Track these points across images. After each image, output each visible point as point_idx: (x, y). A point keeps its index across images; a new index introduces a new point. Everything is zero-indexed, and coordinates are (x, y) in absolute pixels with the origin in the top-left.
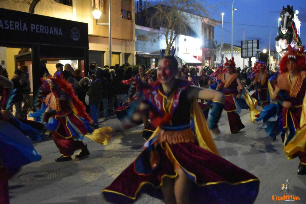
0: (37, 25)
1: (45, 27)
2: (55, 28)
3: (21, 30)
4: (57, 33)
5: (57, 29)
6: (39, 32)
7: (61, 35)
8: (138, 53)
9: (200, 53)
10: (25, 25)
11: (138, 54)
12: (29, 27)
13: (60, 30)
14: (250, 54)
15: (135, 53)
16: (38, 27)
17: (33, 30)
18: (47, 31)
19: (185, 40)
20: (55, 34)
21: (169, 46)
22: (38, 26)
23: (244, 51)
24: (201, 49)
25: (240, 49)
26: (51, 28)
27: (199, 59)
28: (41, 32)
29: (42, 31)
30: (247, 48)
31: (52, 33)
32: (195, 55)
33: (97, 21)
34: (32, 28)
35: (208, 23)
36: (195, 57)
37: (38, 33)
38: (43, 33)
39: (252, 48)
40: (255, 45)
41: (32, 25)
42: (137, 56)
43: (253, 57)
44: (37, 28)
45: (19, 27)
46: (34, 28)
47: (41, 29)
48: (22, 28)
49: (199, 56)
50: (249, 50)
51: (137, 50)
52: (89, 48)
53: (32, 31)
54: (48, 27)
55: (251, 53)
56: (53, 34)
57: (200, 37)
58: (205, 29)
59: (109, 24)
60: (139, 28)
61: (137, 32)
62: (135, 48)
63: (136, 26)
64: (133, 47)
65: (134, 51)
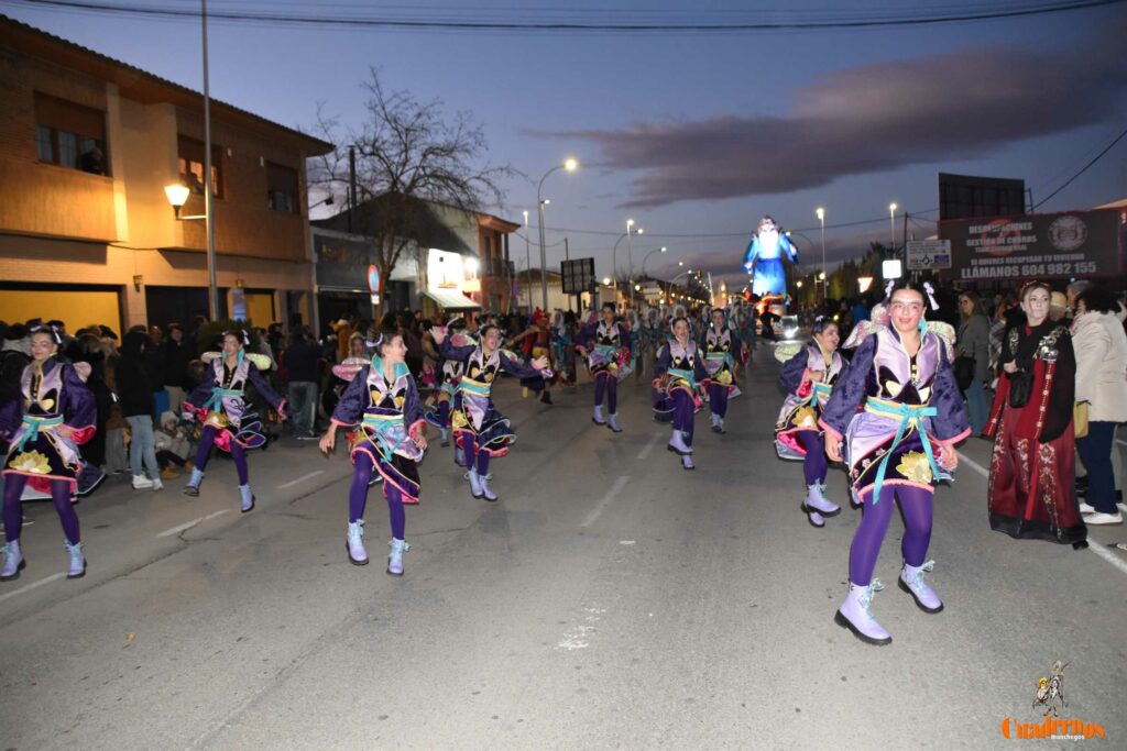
8: (321, 290)
9: (475, 286)
11: (324, 292)
14: (579, 285)
15: (316, 289)
19: (441, 259)
21: (386, 270)
23: (566, 280)
24: (478, 277)
25: (560, 277)
27: (476, 299)
30: (573, 275)
32: (466, 291)
33: (177, 208)
35: (493, 227)
36: (468, 295)
39: (583, 274)
40: (587, 268)
42: (322, 296)
43: (584, 290)
49: (476, 294)
50: (576, 279)
51: (320, 282)
55: (581, 284)
57: (474, 254)
58: (487, 240)
59: (207, 216)
60: (324, 233)
61: (319, 241)
62: (314, 278)
63: (315, 230)
64: (310, 276)
65: (311, 285)
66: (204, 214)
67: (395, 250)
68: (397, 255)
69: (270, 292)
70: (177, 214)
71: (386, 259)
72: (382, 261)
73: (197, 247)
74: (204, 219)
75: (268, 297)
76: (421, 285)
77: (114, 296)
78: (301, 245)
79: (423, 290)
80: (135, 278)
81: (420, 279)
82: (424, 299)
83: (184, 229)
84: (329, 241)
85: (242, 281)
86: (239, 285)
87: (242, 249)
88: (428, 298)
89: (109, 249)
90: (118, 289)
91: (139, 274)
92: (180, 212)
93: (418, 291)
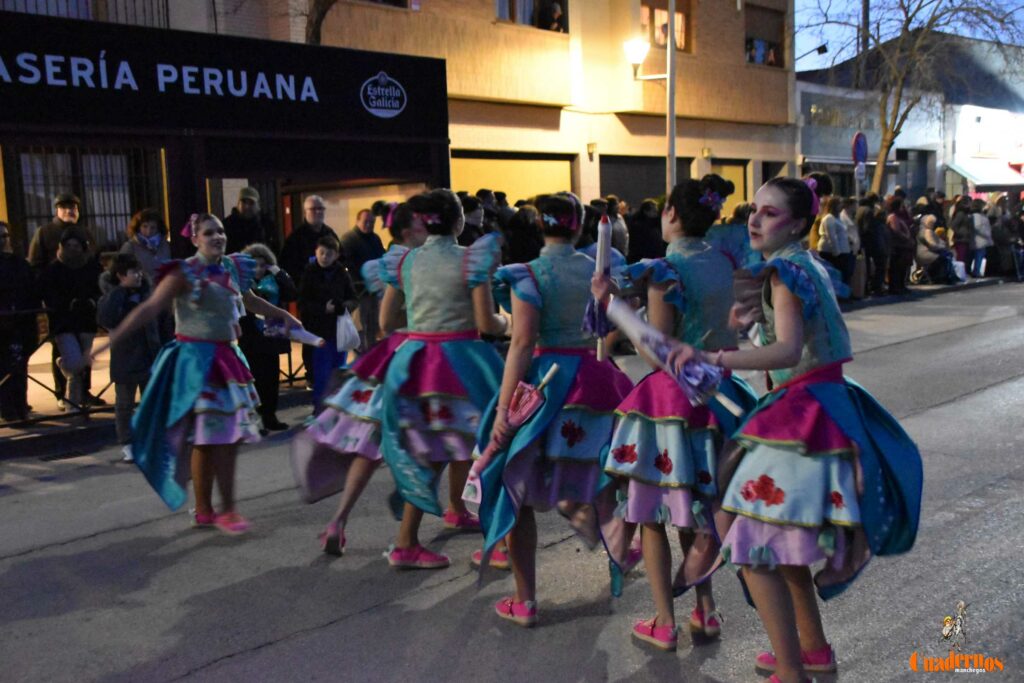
0: (186, 70)
1: (230, 73)
2: (280, 79)
3: (105, 84)
4: (292, 95)
5: (292, 79)
6: (196, 91)
7: (310, 99)
8: (807, 160)
10: (124, 67)
11: (808, 163)
12: (146, 76)
13: (308, 82)
15: (799, 161)
16: (191, 74)
17: (167, 84)
18: (238, 86)
19: (978, 119)
20: (280, 96)
21: (889, 137)
22: (195, 70)
26: (262, 78)
28: (208, 91)
29: (212, 88)
31: (263, 95)
32: (1015, 163)
33: (635, 67)
34: (162, 80)
37: (194, 95)
38: (220, 92)
41: (161, 68)
42: (807, 166)
44: (187, 80)
45: (96, 77)
46: (173, 78)
47: (208, 83)
48: (112, 78)
51: (805, 151)
52: (449, 141)
53: (162, 88)
54: (244, 75)
56: (270, 95)
59: (667, 76)
60: (813, 89)
61: (807, 101)
62: (798, 146)
63: (802, 86)
64: (793, 142)
65: (793, 153)
66: (665, 72)
67: (902, 111)
68: (904, 117)
69: (743, 163)
70: (635, 74)
71: (889, 122)
72: (885, 124)
73: (658, 110)
74: (665, 79)
75: (740, 170)
76: (945, 156)
77: (566, 164)
78: (784, 103)
79: (949, 162)
80: (589, 145)
81: (945, 147)
82: (949, 174)
83: (644, 89)
84: (820, 100)
85: (709, 150)
86: (706, 154)
87: (710, 110)
88: (953, 171)
89: (563, 112)
90: (571, 158)
91: (592, 141)
92: (640, 71)
93: (939, 163)
